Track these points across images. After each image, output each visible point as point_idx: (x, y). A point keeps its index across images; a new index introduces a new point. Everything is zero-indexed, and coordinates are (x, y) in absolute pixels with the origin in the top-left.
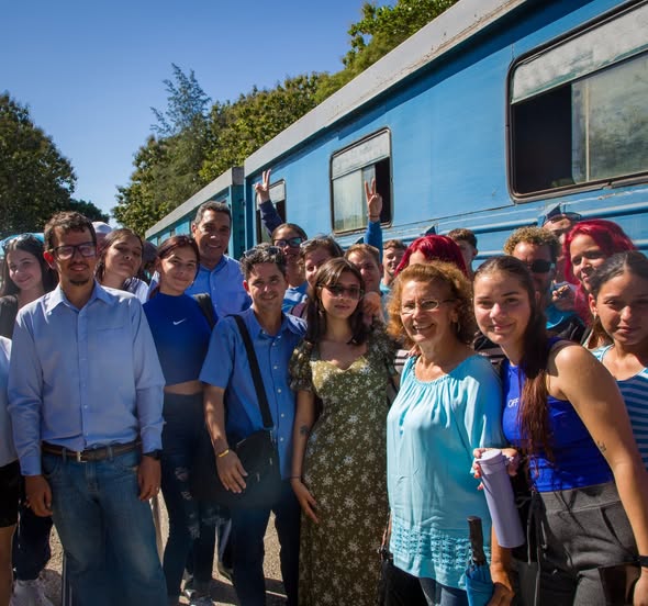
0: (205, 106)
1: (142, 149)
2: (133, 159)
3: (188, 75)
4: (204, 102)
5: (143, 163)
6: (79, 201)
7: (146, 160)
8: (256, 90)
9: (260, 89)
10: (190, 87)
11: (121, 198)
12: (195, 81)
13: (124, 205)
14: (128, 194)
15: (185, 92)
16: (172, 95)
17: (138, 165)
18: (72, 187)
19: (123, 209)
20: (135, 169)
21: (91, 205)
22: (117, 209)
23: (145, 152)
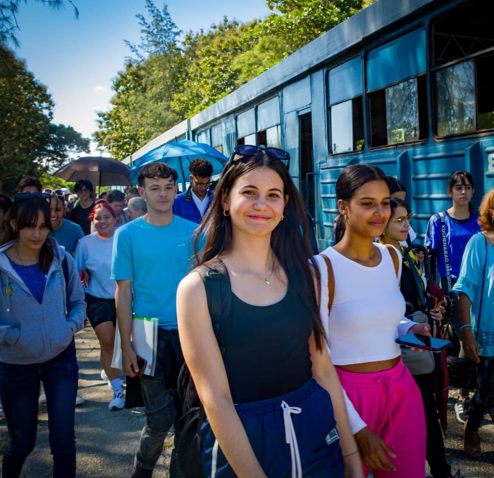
0: (177, 38)
1: (120, 73)
2: (112, 84)
3: (161, 9)
4: (177, 34)
5: (122, 88)
6: (58, 125)
7: (125, 85)
8: (226, 21)
9: (230, 20)
10: (162, 21)
11: (101, 122)
12: (167, 14)
13: (105, 130)
14: (107, 118)
15: (157, 25)
16: (144, 28)
17: (116, 90)
18: (51, 114)
19: (103, 133)
20: (114, 93)
21: (70, 129)
22: (97, 134)
23: (122, 77)
